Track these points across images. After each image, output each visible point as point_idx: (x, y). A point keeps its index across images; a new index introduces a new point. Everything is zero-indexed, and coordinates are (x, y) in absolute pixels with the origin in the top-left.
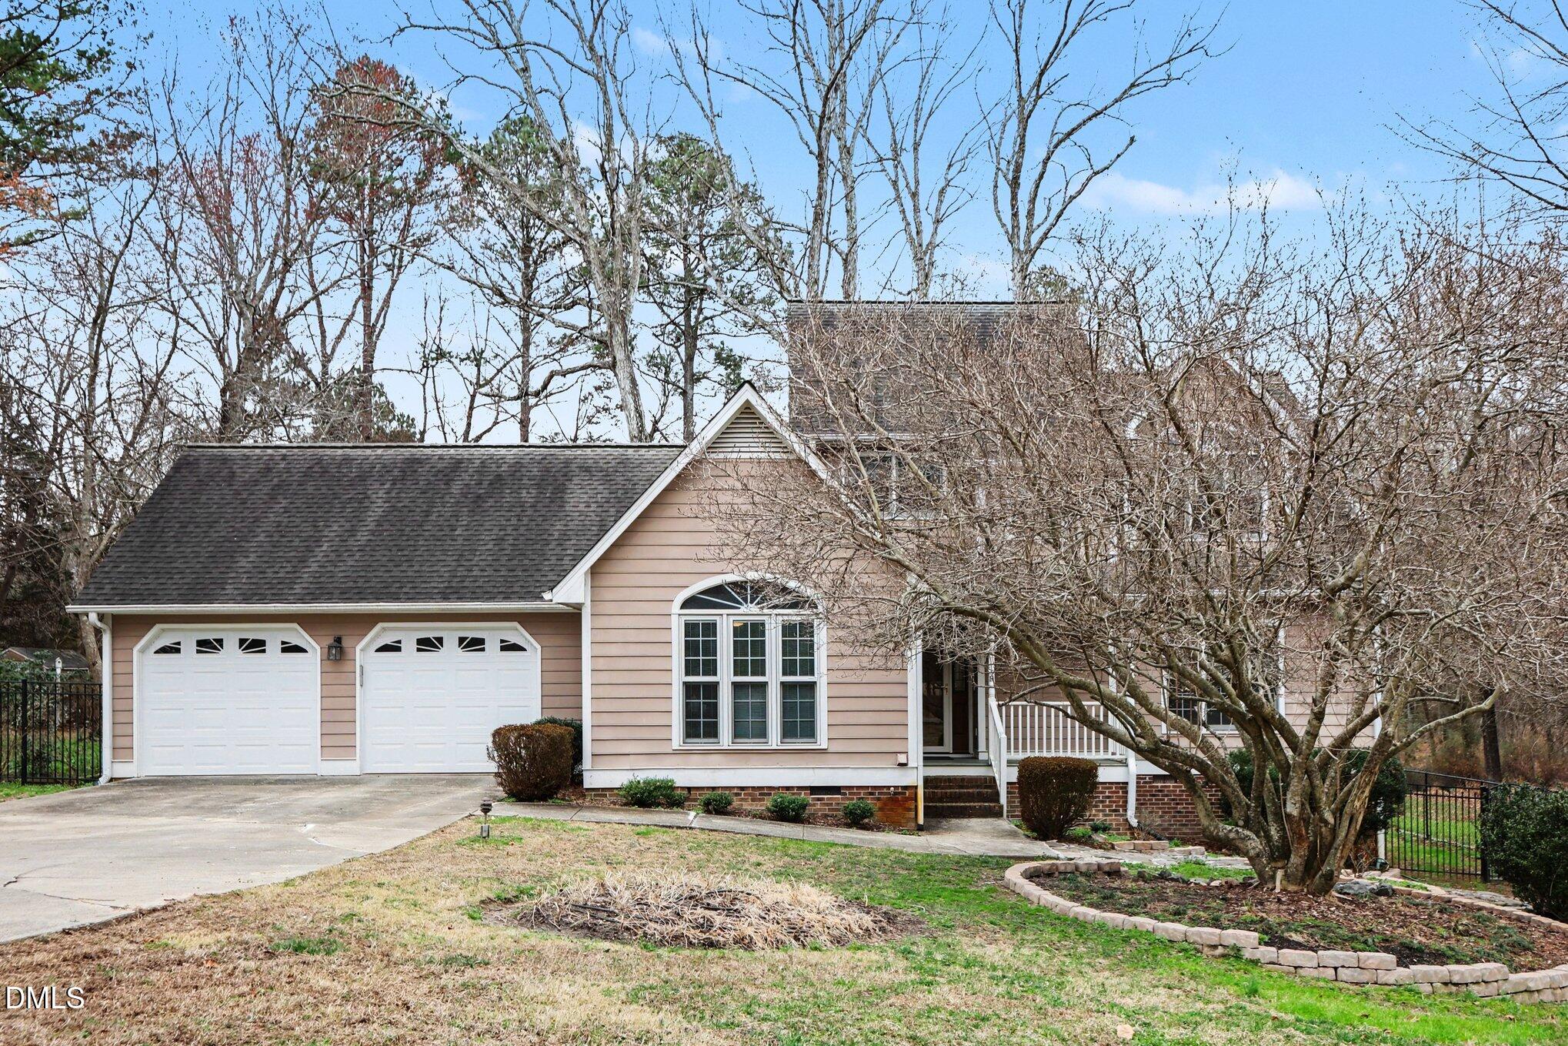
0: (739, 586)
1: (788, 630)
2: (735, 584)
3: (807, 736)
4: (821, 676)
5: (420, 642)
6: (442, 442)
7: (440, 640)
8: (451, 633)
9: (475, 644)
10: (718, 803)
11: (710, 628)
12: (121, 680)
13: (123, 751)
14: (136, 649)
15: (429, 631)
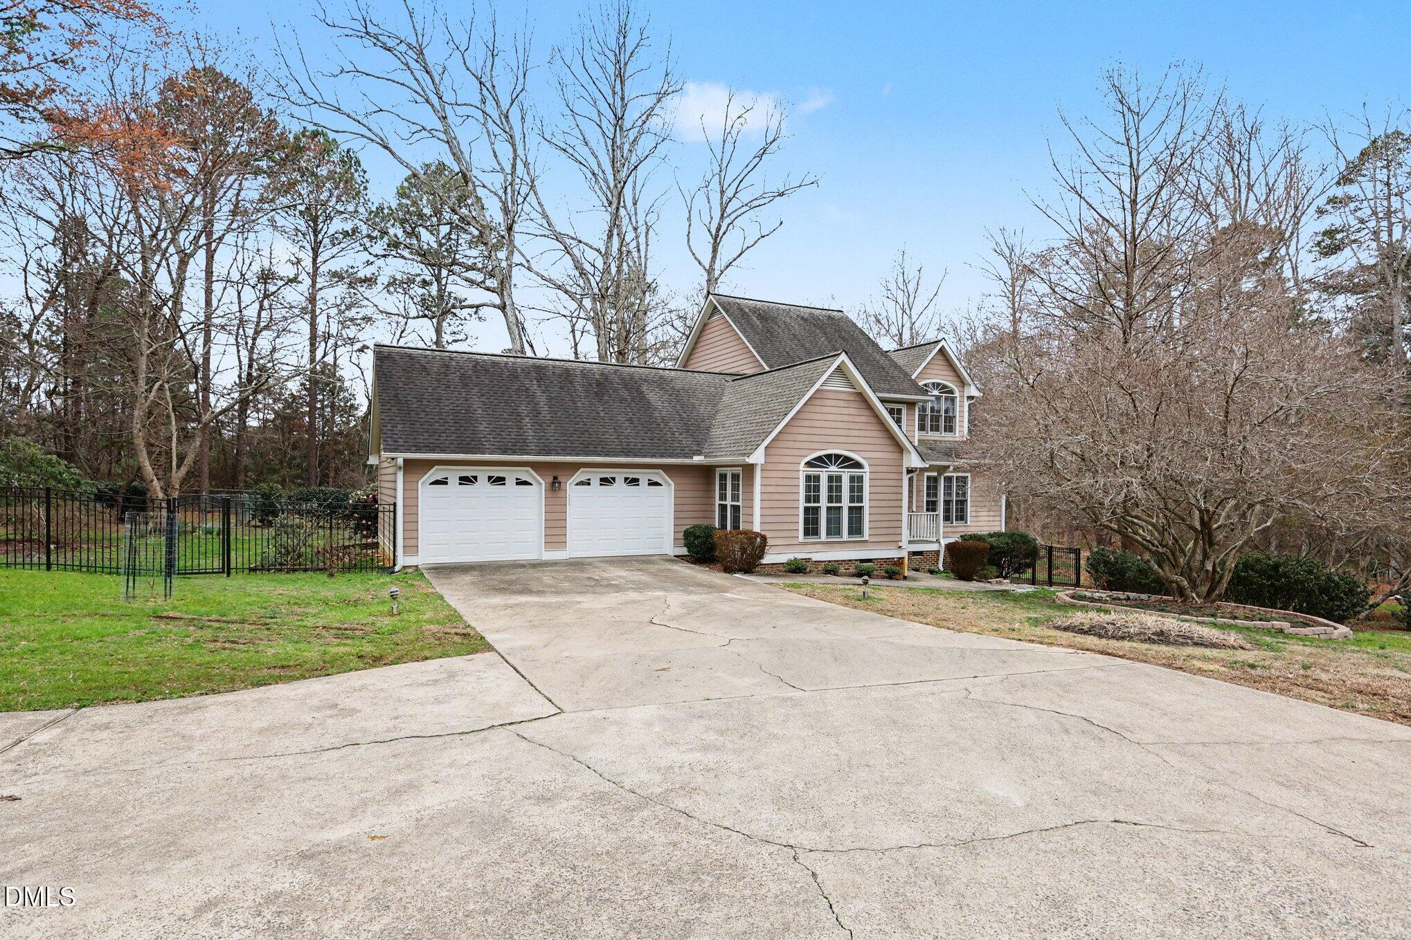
0: (829, 456)
1: (852, 479)
2: (826, 456)
3: (856, 533)
4: (866, 504)
5: (602, 480)
6: (573, 358)
7: (614, 479)
8: (620, 475)
9: (634, 482)
10: (831, 569)
11: (817, 478)
12: (409, 502)
13: (412, 548)
14: (420, 482)
15: (608, 473)
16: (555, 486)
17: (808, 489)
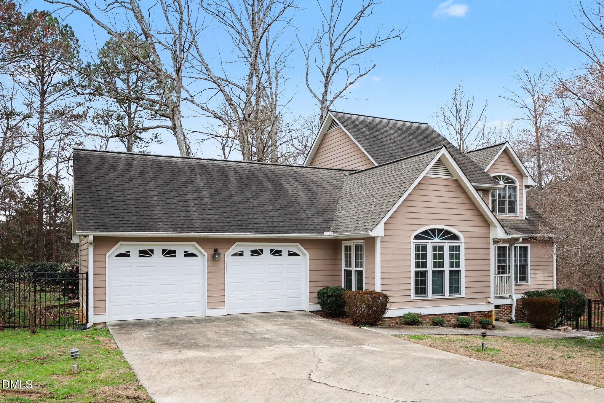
0: (433, 230)
1: (451, 248)
2: (430, 230)
3: (455, 292)
4: (462, 268)
5: (252, 251)
7: (261, 251)
8: (266, 248)
9: (277, 253)
10: (437, 321)
11: (424, 248)
14: (107, 255)
15: (256, 246)
16: (216, 257)
17: (417, 256)
